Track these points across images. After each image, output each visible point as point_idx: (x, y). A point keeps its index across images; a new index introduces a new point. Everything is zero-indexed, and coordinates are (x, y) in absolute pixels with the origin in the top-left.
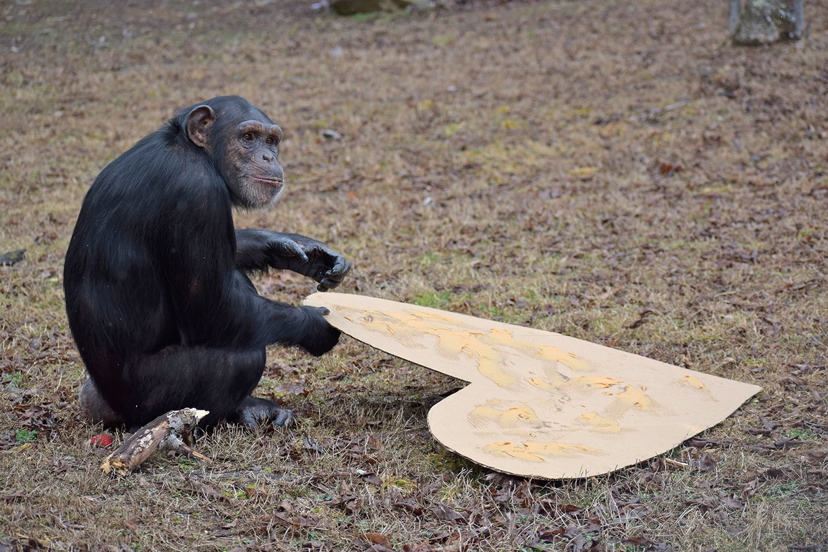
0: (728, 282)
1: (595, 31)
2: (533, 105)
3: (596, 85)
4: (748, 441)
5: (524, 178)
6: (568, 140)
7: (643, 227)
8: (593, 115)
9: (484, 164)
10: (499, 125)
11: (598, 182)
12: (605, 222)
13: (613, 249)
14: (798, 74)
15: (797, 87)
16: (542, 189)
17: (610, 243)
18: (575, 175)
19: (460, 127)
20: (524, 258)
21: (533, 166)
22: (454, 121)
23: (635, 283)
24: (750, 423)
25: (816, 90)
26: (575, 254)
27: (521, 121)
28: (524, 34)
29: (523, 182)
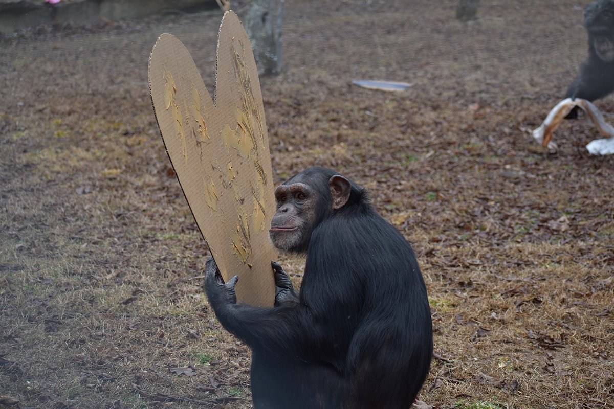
0: (200, 268)
1: (132, 61)
2: (79, 119)
3: (127, 105)
4: (198, 396)
5: (67, 176)
6: (102, 147)
7: (146, 220)
8: (122, 128)
9: (38, 164)
10: (53, 134)
11: (120, 182)
12: (118, 215)
13: (122, 237)
14: (275, 101)
15: (274, 111)
16: (78, 186)
17: (120, 232)
18: (104, 175)
19: (24, 134)
20: (56, 243)
21: (75, 166)
22: (20, 130)
23: (133, 267)
24: (201, 382)
25: (288, 114)
26: (93, 241)
27: (69, 131)
28: (80, 62)
29: (66, 179)
